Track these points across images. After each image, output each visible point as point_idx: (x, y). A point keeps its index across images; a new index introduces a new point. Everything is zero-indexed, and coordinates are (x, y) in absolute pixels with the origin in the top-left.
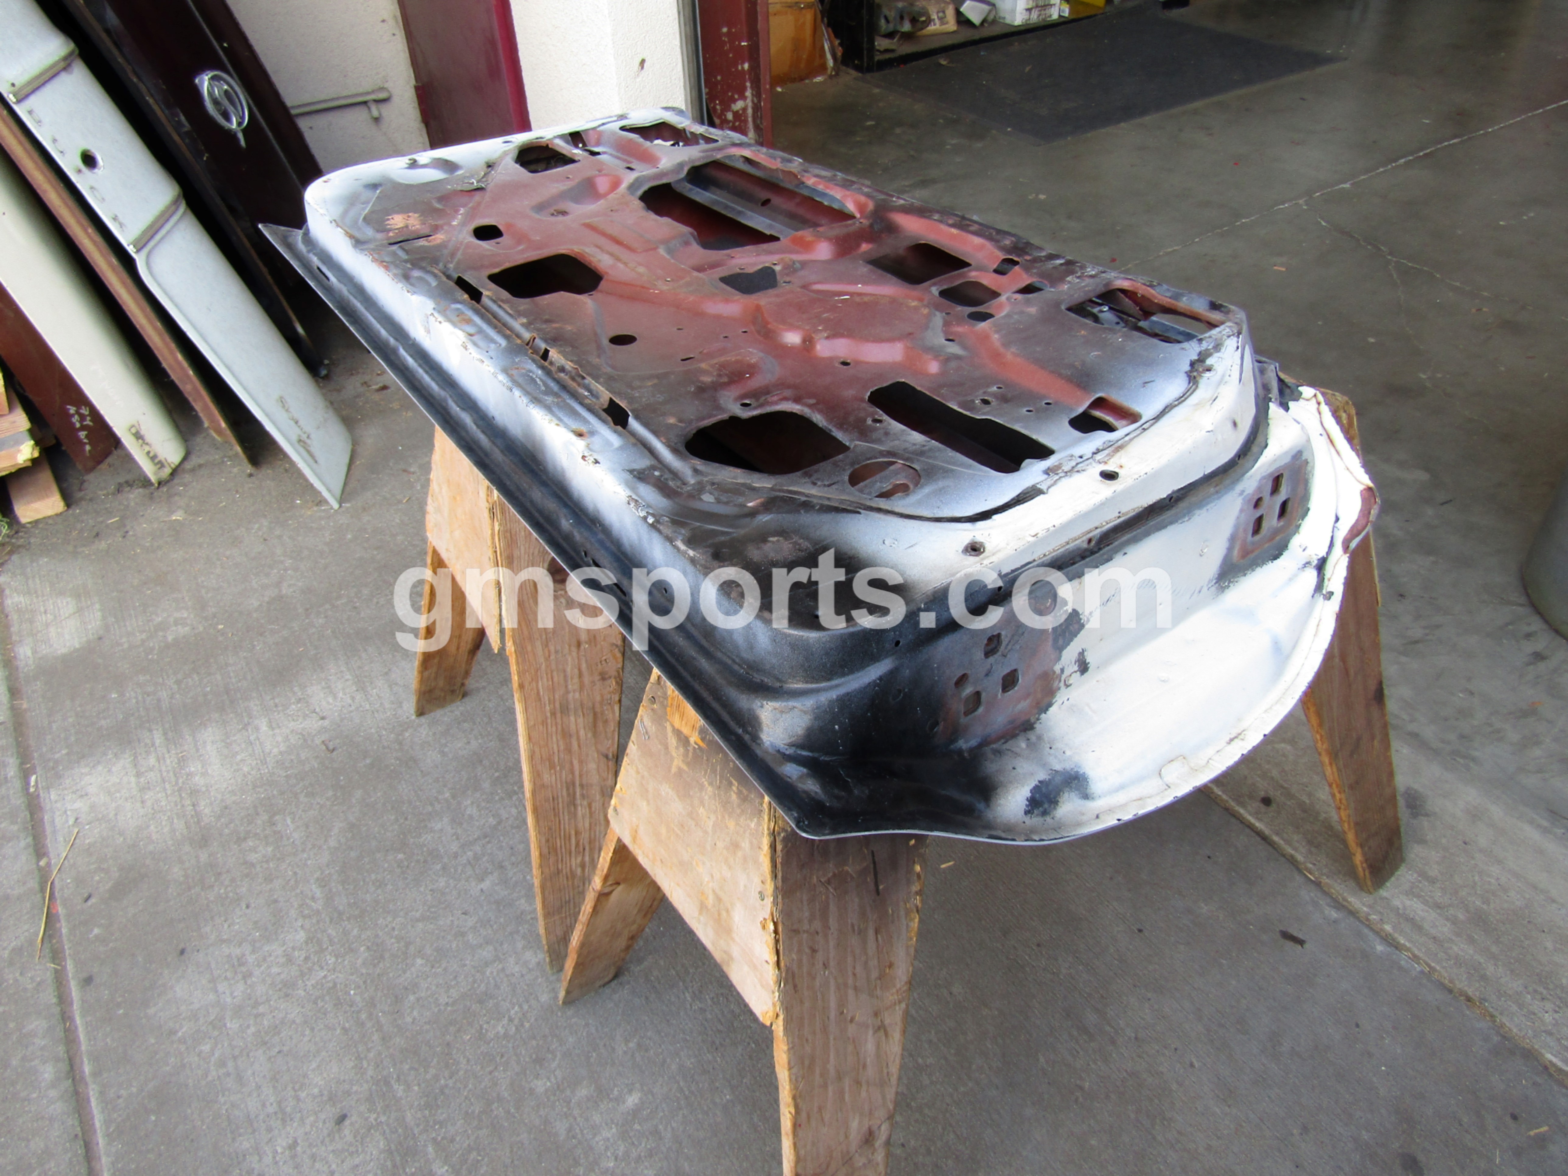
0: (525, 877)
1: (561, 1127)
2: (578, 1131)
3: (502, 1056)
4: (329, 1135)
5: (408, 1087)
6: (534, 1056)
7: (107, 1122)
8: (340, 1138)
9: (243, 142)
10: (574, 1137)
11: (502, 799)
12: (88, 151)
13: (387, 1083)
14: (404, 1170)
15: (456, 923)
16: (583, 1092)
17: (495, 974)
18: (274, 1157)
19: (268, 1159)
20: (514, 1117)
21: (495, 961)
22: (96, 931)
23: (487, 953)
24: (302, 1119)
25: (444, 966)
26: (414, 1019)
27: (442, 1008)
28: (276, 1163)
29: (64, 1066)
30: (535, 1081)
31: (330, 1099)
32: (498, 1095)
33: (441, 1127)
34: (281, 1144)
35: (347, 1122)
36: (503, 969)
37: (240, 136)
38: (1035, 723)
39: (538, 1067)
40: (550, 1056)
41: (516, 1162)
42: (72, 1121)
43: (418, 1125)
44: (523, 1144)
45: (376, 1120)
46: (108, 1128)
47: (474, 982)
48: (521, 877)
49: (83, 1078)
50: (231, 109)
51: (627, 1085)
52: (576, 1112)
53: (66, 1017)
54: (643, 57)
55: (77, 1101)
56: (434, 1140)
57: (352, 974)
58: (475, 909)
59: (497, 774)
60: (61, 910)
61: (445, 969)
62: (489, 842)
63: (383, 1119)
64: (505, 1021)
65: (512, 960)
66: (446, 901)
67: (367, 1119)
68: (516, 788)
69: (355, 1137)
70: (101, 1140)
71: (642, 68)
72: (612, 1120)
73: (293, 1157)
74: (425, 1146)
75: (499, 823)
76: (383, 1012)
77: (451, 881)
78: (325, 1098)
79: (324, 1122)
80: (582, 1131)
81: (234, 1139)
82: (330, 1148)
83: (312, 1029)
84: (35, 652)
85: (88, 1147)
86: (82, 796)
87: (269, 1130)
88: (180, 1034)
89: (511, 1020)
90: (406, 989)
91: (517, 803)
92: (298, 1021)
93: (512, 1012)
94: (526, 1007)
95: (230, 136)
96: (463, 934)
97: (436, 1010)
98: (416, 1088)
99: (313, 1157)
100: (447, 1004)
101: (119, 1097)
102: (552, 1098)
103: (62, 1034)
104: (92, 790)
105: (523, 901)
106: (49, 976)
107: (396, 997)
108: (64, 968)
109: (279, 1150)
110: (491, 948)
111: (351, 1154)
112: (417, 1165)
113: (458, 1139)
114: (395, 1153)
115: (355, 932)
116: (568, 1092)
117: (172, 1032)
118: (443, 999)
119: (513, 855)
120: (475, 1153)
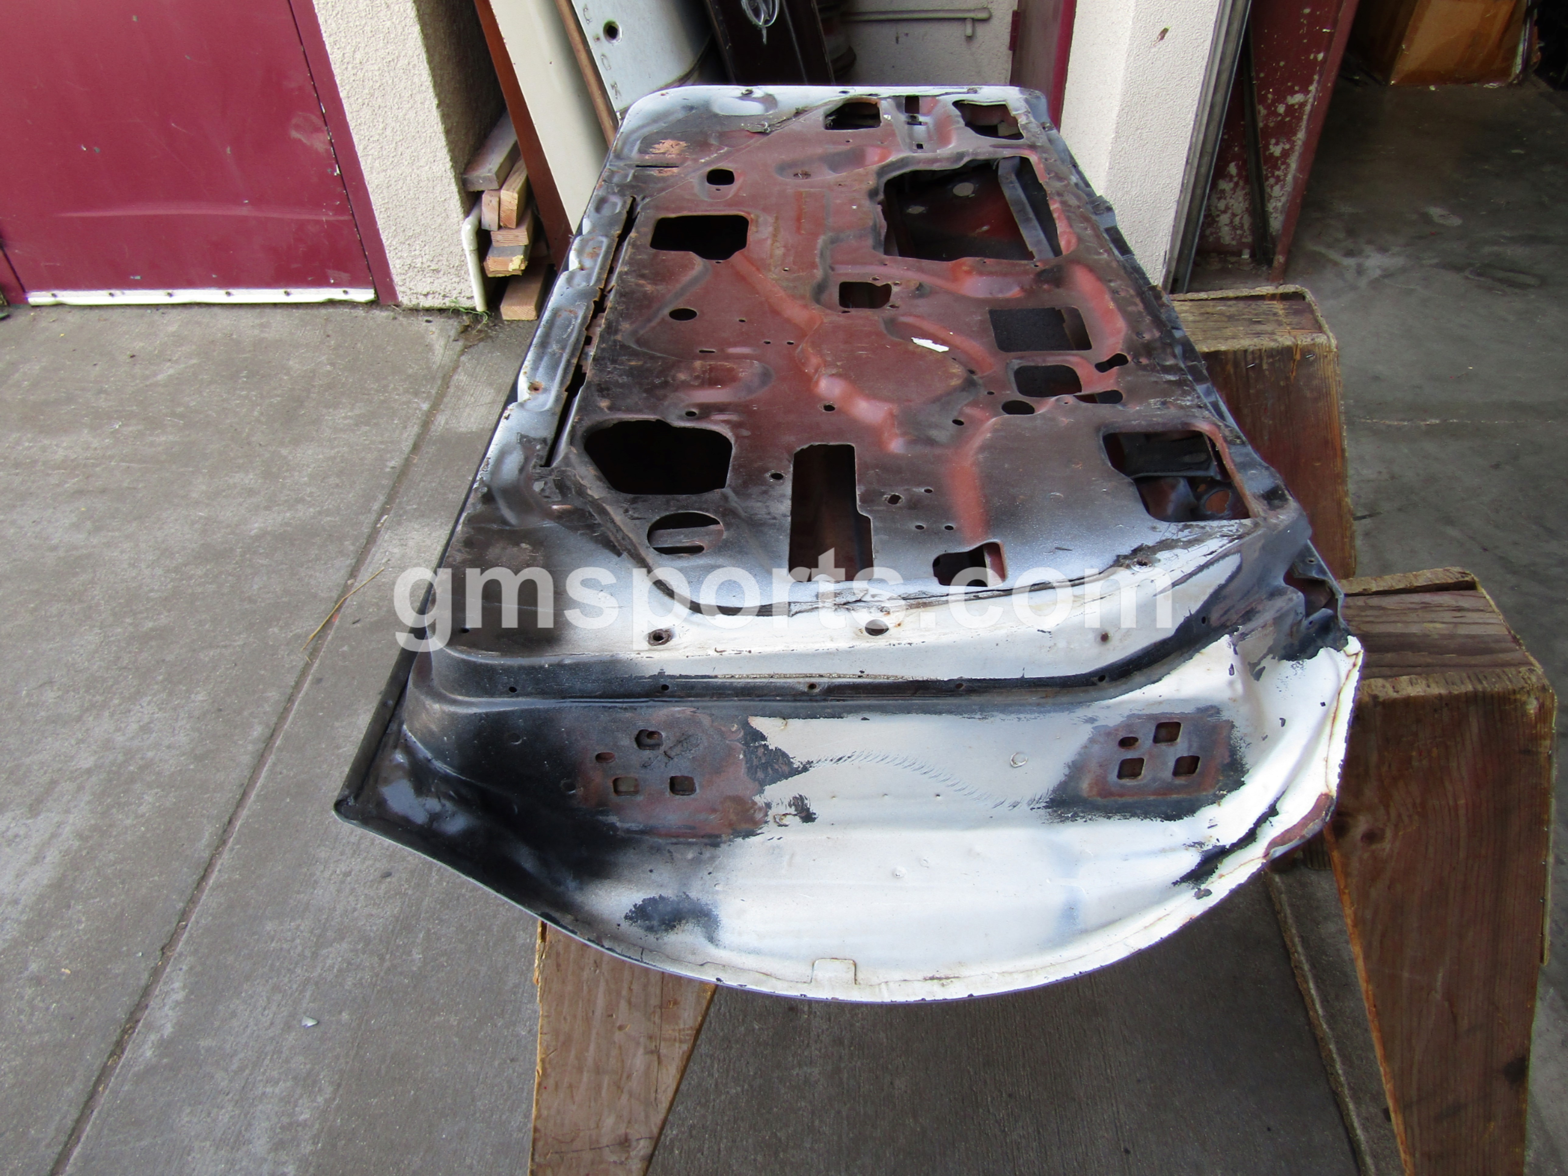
2: (521, 991)
4: (372, 881)
7: (264, 786)
8: (377, 889)
9: (765, 40)
10: (515, 993)
12: (614, 23)
14: (397, 938)
18: (332, 875)
19: (327, 874)
20: (488, 950)
22: (346, 648)
24: (365, 859)
28: (330, 879)
29: (268, 732)
31: (391, 856)
33: (438, 924)
34: (343, 867)
35: (388, 879)
37: (764, 32)
38: (725, 842)
41: (465, 985)
42: (247, 773)
43: (427, 912)
44: (479, 973)
45: (406, 889)
46: (261, 791)
49: (272, 747)
50: (763, 7)
53: (291, 699)
54: (1166, 27)
55: (259, 761)
56: (429, 930)
60: (337, 622)
63: (410, 892)
67: (400, 886)
69: (385, 893)
70: (253, 796)
71: (1162, 38)
73: (342, 882)
74: (421, 931)
78: (388, 853)
79: (375, 871)
80: (523, 992)
81: (319, 845)
82: (366, 891)
84: (447, 423)
85: (244, 795)
86: (402, 545)
87: (342, 854)
88: (341, 751)
95: (757, 30)
98: (445, 884)
99: (353, 890)
101: (281, 773)
102: (523, 953)
103: (281, 710)
104: (411, 543)
106: (301, 664)
108: (313, 663)
109: (338, 872)
111: (375, 904)
112: (406, 941)
113: (443, 940)
114: (399, 923)
117: (338, 747)
120: (445, 958)
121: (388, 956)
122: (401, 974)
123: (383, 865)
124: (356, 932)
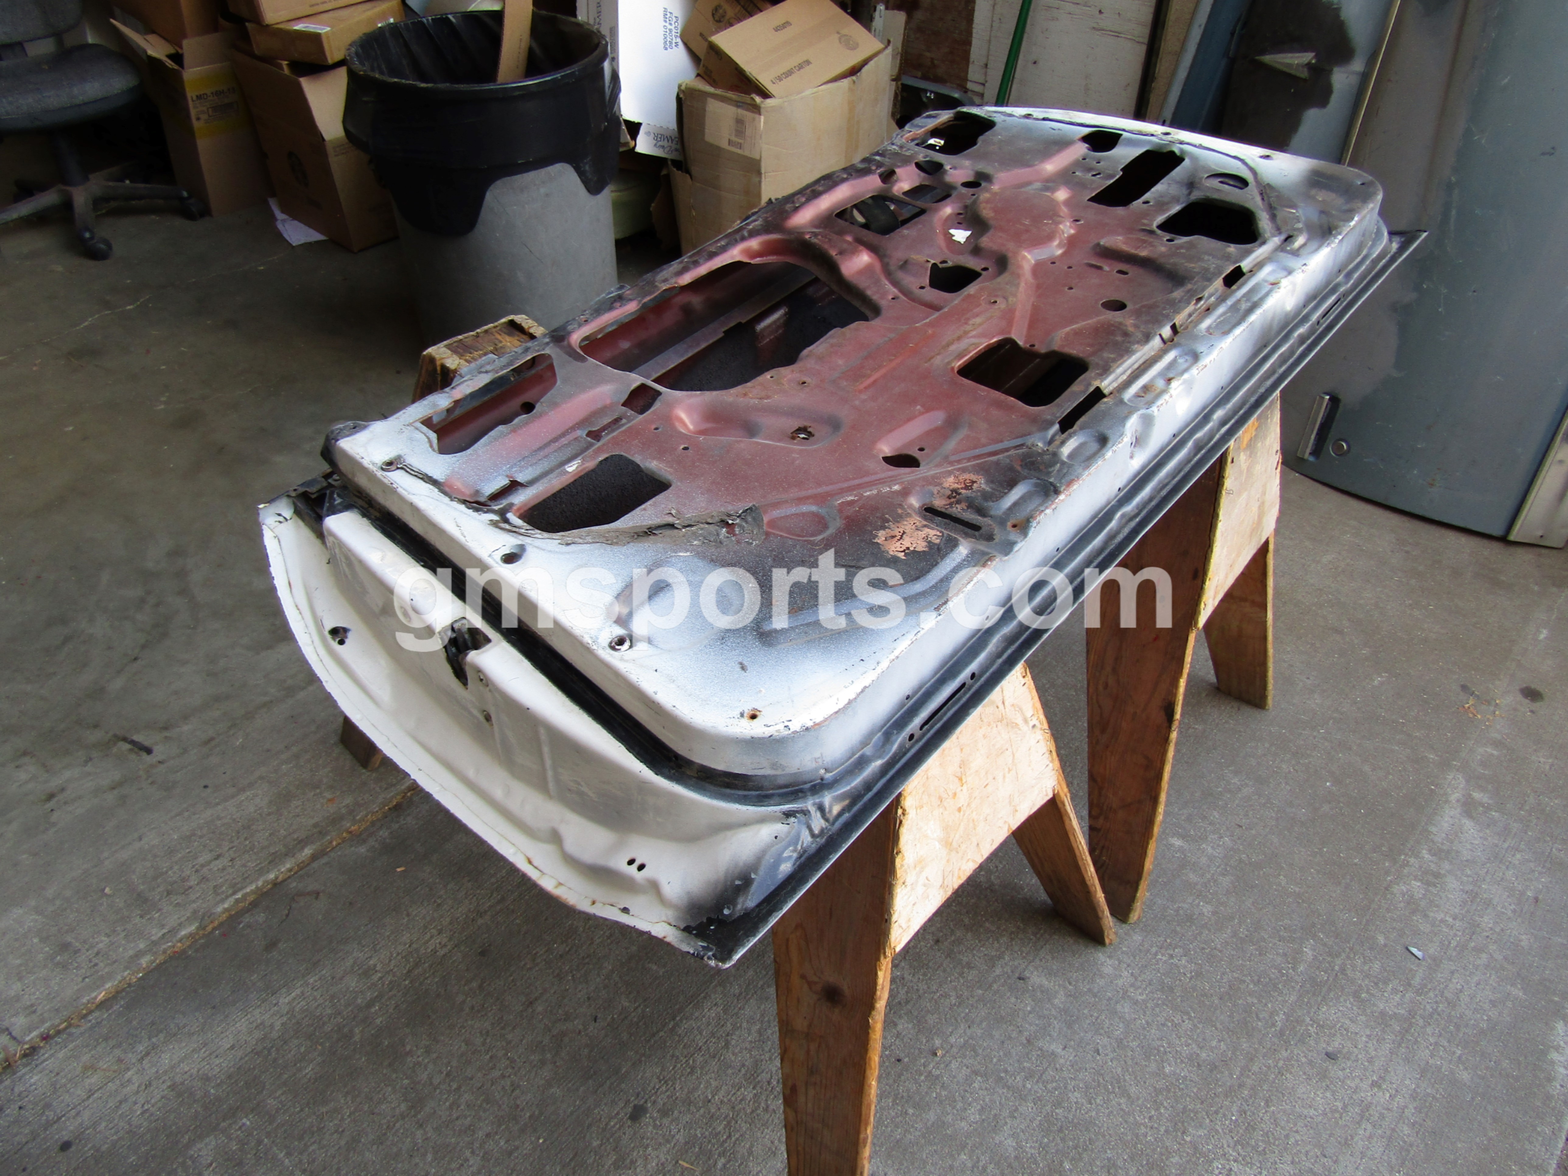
0: (1030, 1012)
1: (1226, 881)
2: (1220, 870)
3: (1203, 949)
4: (1348, 1059)
5: (1272, 1014)
6: (1188, 924)
8: (1343, 1048)
11: (943, 1087)
13: (1282, 1033)
14: (1327, 981)
15: (1111, 1055)
16: (1193, 877)
17: (1140, 991)
18: (1395, 1095)
19: (1400, 1099)
20: (1240, 917)
21: (1129, 996)
23: (1125, 1008)
24: (1355, 1091)
25: (1159, 1043)
26: (1220, 1041)
27: (1196, 1021)
28: (1397, 1090)
30: (1206, 914)
31: (1325, 1077)
32: (1232, 937)
33: (1283, 968)
34: (1381, 1100)
35: (1330, 1049)
36: (1132, 985)
39: (1195, 917)
40: (1181, 912)
41: (1267, 902)
43: (1293, 987)
44: (1253, 903)
45: (1312, 1026)
47: (1157, 1005)
48: (1031, 1016)
51: (1168, 849)
52: (1208, 876)
56: (1294, 969)
57: (1217, 1131)
58: (1088, 1044)
59: (911, 1111)
61: (1161, 1039)
62: (1006, 1071)
63: (1308, 1020)
64: (1175, 961)
65: (1120, 982)
66: (1094, 1081)
67: (1317, 1032)
68: (923, 1078)
69: (1335, 1035)
72: (1198, 849)
73: (1382, 1079)
74: (1302, 974)
75: (976, 1073)
76: (1231, 1075)
77: (1070, 1087)
78: (1328, 1082)
79: (1344, 1069)
80: (1219, 867)
81: (1411, 1144)
82: (1355, 1050)
83: (1287, 1136)
87: (1382, 1114)
89: (1171, 957)
90: (1199, 1065)
91: (942, 1066)
92: (1289, 1158)
93: (1164, 958)
94: (1154, 950)
96: (1120, 1042)
97: (1200, 1026)
98: (1270, 1005)
99: (1371, 1061)
100: (1189, 1019)
102: (1210, 897)
105: (1056, 1001)
107: (1211, 1071)
109: (1387, 1094)
110: (1119, 1007)
111: (1347, 1030)
112: (1318, 972)
113: (1281, 951)
114: (1322, 994)
115: (1175, 1159)
116: (1199, 887)
118: (1188, 1025)
119: (1010, 1038)
120: (1282, 934)
121: (1337, 968)
122: (1325, 945)
123: (1335, 1071)
124: (1368, 1011)
